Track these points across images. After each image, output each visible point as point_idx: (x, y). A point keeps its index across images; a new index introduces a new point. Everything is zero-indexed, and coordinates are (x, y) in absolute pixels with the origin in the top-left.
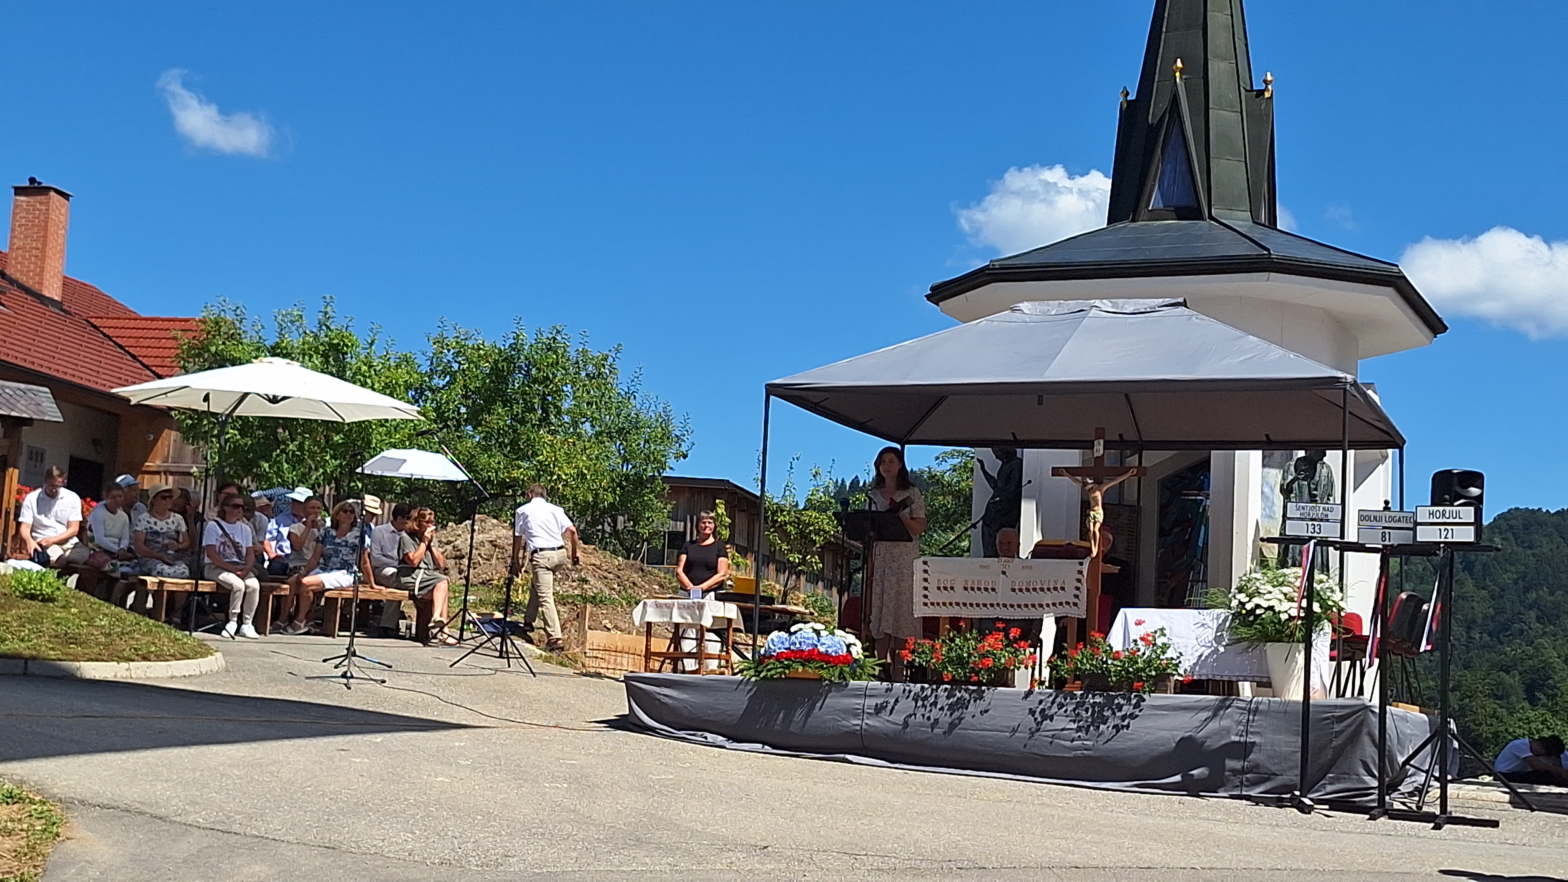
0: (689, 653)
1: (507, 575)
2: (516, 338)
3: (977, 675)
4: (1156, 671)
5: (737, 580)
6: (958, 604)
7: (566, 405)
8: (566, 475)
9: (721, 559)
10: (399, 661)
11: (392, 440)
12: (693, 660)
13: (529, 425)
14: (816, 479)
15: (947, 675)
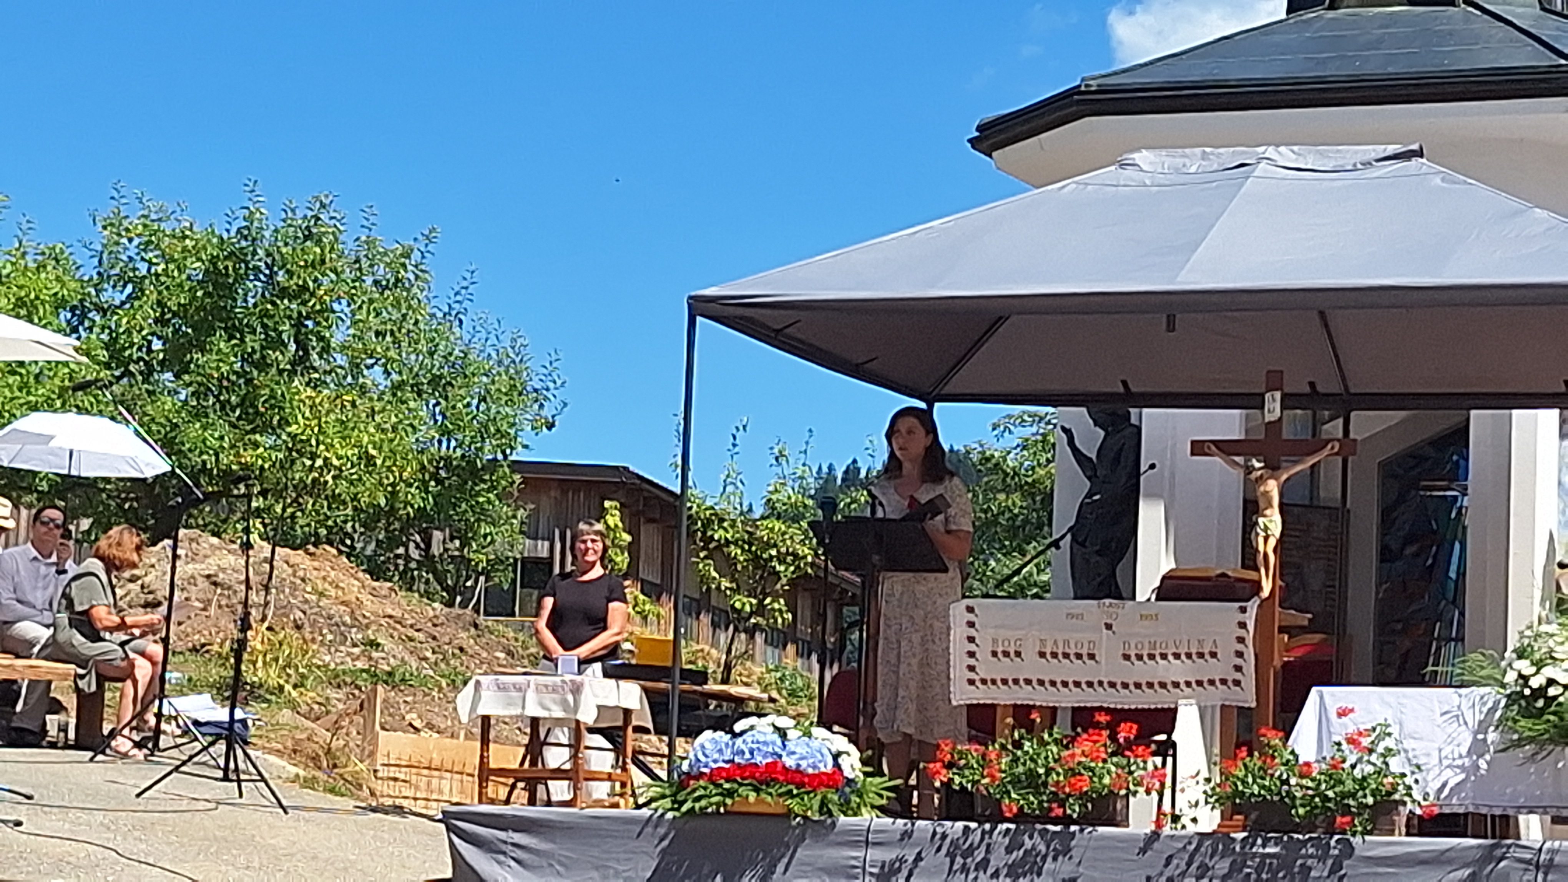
0: (558, 770)
1: (237, 635)
2: (250, 219)
3: (1062, 805)
4: (1373, 795)
5: (641, 642)
6: (1028, 682)
7: (338, 336)
8: (339, 458)
9: (614, 605)
10: (46, 787)
11: (31, 398)
12: (566, 783)
13: (274, 370)
14: (780, 464)
15: (1011, 804)
